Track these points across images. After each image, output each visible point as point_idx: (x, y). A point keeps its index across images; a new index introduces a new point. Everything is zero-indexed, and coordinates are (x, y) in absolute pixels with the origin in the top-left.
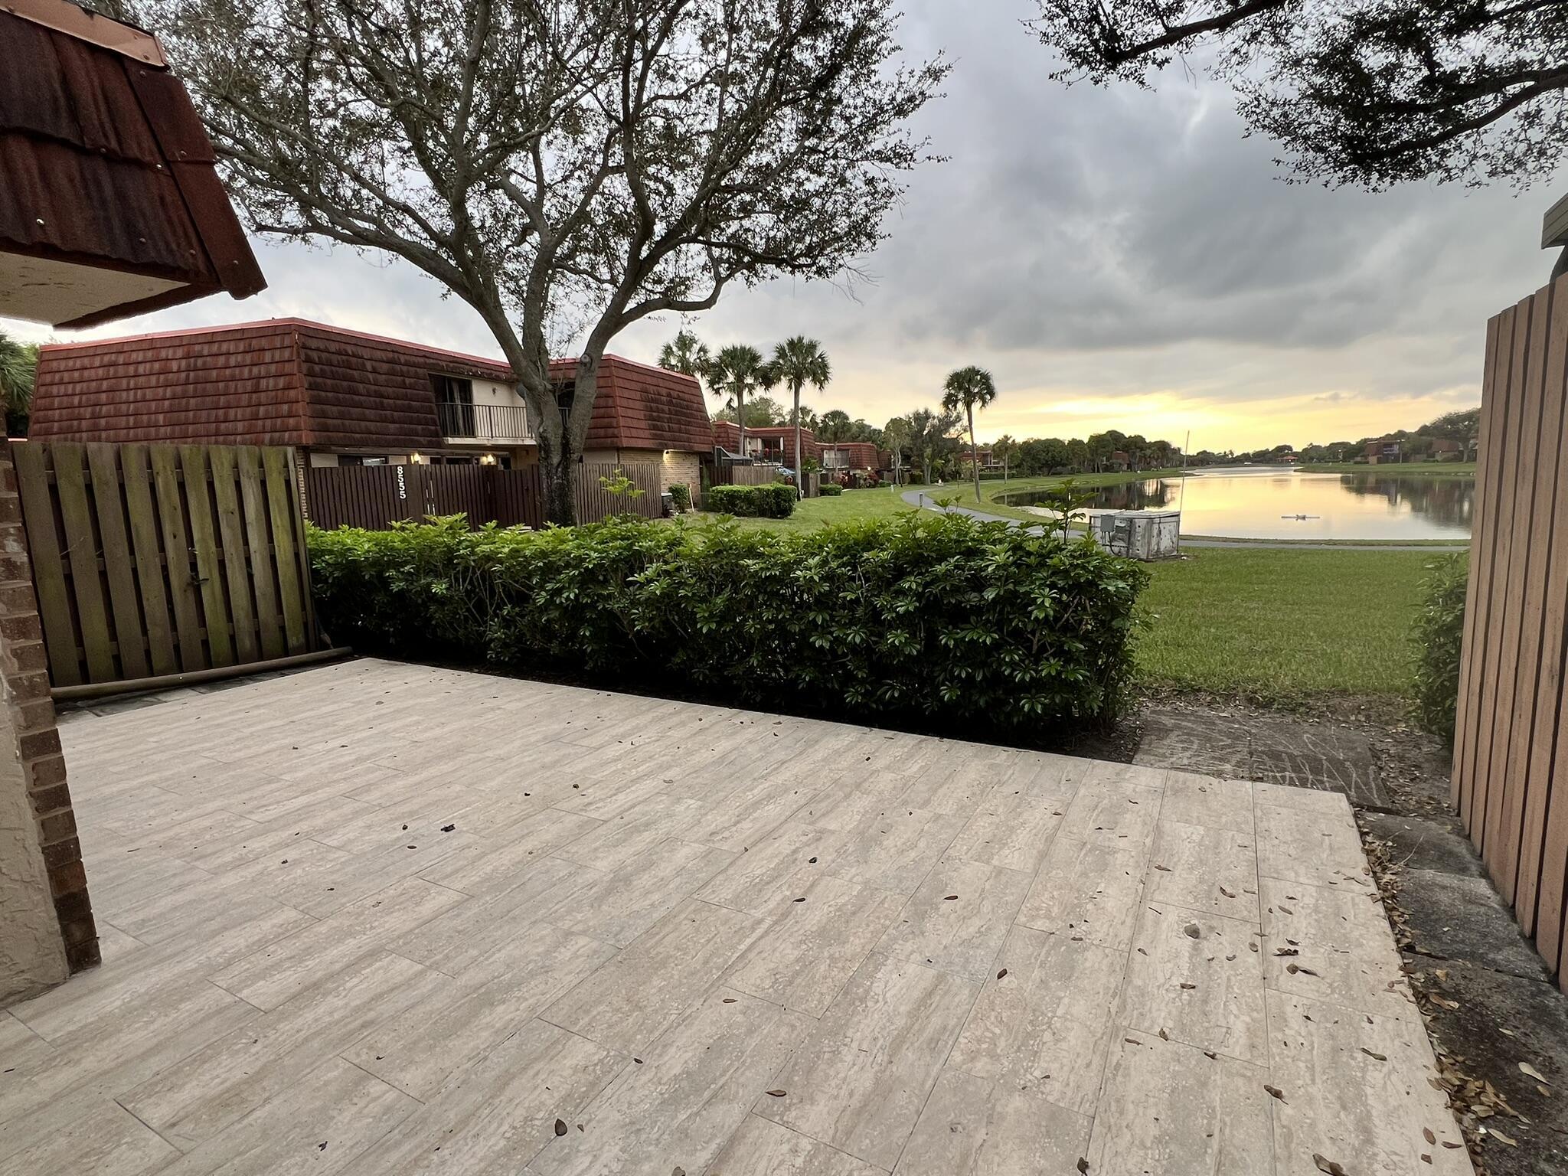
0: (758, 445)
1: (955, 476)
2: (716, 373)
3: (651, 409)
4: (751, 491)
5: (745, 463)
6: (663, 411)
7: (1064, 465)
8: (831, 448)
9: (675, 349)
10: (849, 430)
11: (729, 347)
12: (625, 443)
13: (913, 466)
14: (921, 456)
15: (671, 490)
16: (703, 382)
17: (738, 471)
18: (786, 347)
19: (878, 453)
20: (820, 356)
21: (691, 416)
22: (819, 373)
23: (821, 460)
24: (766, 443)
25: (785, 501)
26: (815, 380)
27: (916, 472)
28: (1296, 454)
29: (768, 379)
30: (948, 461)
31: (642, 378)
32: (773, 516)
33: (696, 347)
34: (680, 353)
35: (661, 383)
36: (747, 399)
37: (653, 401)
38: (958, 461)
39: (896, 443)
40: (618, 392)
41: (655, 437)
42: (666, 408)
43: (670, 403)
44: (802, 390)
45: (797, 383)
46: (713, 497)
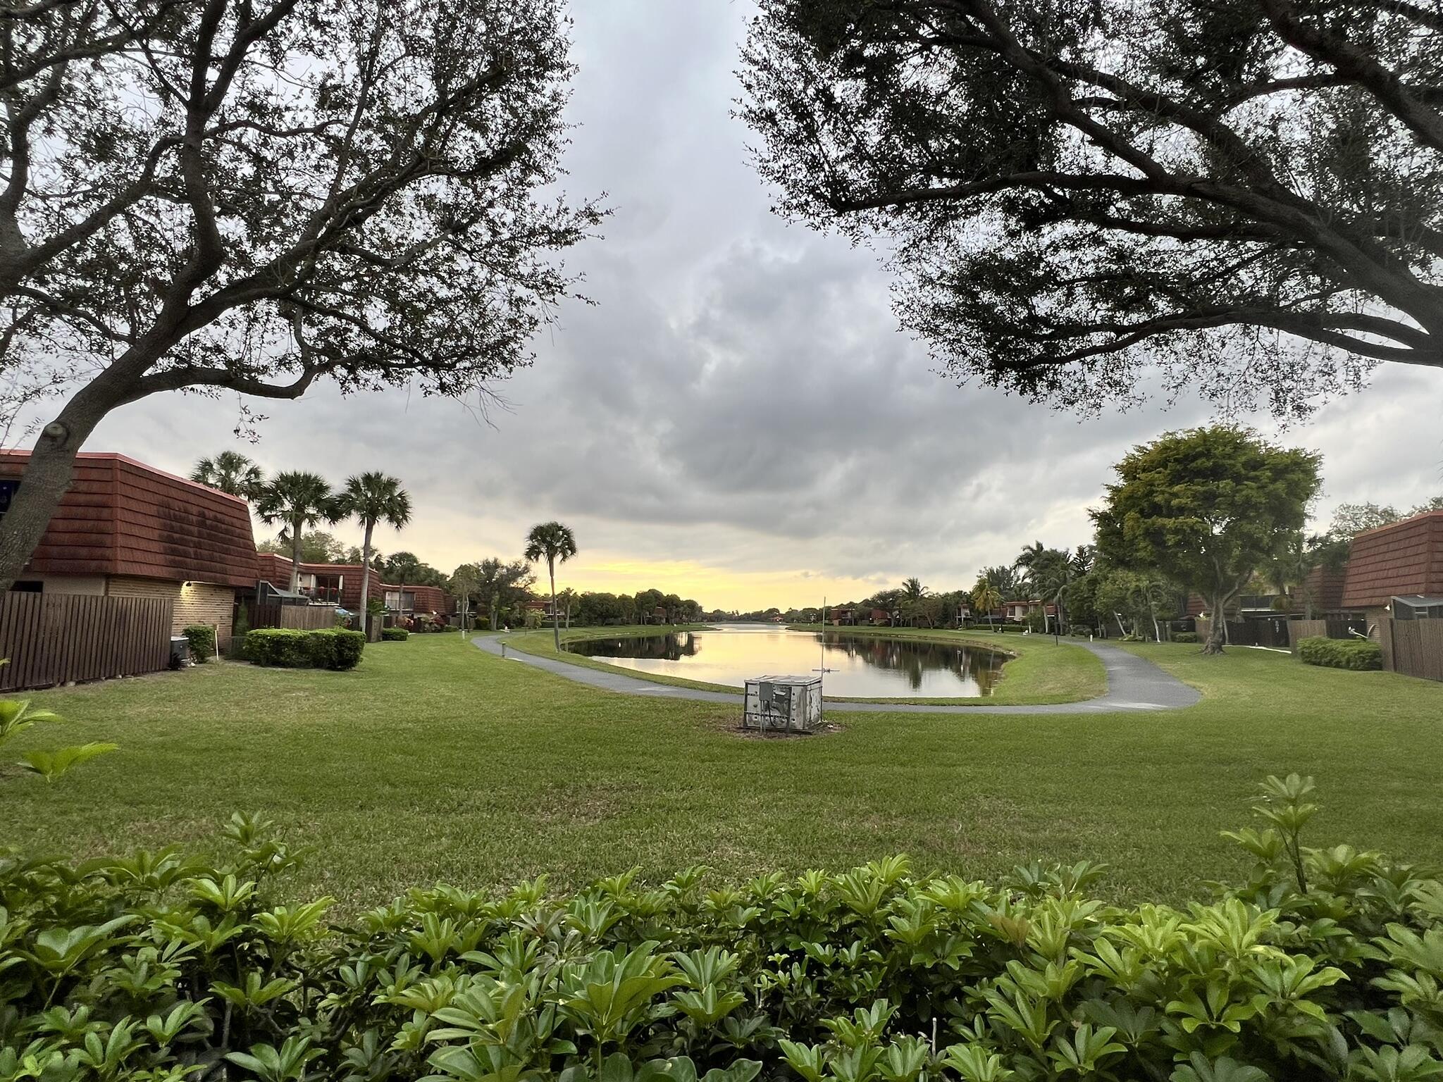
0: (312, 582)
1: (520, 623)
2: (269, 499)
3: (172, 529)
4: (306, 637)
5: (294, 601)
6: (190, 533)
7: (616, 617)
8: (394, 591)
9: (215, 467)
10: (418, 572)
11: (290, 473)
12: (122, 568)
13: (480, 612)
14: (488, 603)
15: (187, 632)
16: (252, 507)
17: (288, 611)
18: (361, 481)
19: (445, 598)
20: (400, 495)
21: (231, 542)
22: (398, 511)
23: (383, 601)
24: (321, 580)
25: (350, 649)
26: (391, 519)
27: (482, 618)
28: (781, 615)
29: (335, 511)
30: (513, 609)
31: (163, 490)
32: (333, 666)
33: (246, 468)
34: (223, 472)
35: (192, 499)
36: (305, 528)
37: (176, 519)
38: (523, 608)
39: (465, 590)
40: (120, 501)
41: (173, 564)
42: (195, 529)
43: (202, 524)
44: (375, 527)
45: (370, 518)
46: (249, 643)
